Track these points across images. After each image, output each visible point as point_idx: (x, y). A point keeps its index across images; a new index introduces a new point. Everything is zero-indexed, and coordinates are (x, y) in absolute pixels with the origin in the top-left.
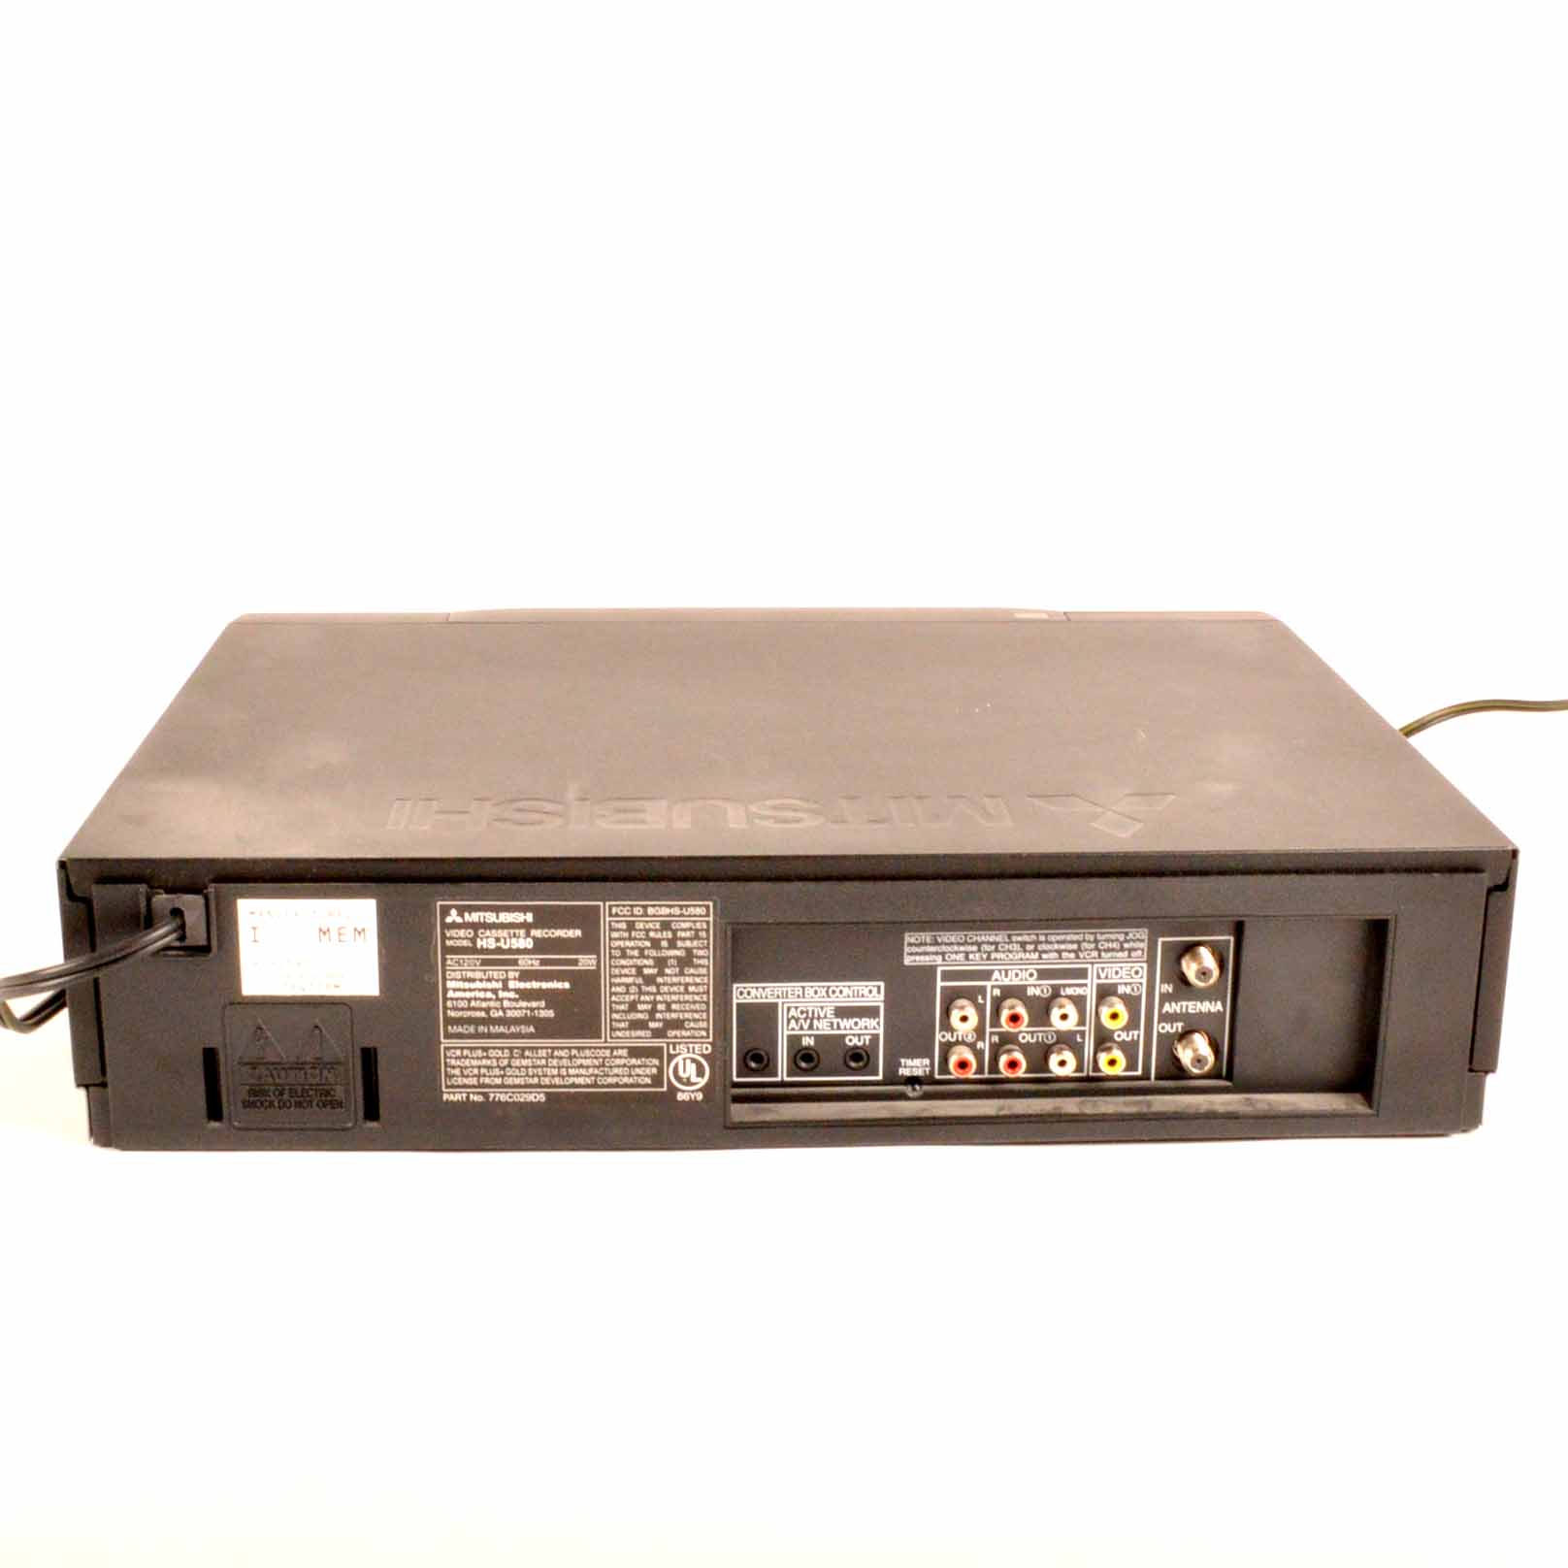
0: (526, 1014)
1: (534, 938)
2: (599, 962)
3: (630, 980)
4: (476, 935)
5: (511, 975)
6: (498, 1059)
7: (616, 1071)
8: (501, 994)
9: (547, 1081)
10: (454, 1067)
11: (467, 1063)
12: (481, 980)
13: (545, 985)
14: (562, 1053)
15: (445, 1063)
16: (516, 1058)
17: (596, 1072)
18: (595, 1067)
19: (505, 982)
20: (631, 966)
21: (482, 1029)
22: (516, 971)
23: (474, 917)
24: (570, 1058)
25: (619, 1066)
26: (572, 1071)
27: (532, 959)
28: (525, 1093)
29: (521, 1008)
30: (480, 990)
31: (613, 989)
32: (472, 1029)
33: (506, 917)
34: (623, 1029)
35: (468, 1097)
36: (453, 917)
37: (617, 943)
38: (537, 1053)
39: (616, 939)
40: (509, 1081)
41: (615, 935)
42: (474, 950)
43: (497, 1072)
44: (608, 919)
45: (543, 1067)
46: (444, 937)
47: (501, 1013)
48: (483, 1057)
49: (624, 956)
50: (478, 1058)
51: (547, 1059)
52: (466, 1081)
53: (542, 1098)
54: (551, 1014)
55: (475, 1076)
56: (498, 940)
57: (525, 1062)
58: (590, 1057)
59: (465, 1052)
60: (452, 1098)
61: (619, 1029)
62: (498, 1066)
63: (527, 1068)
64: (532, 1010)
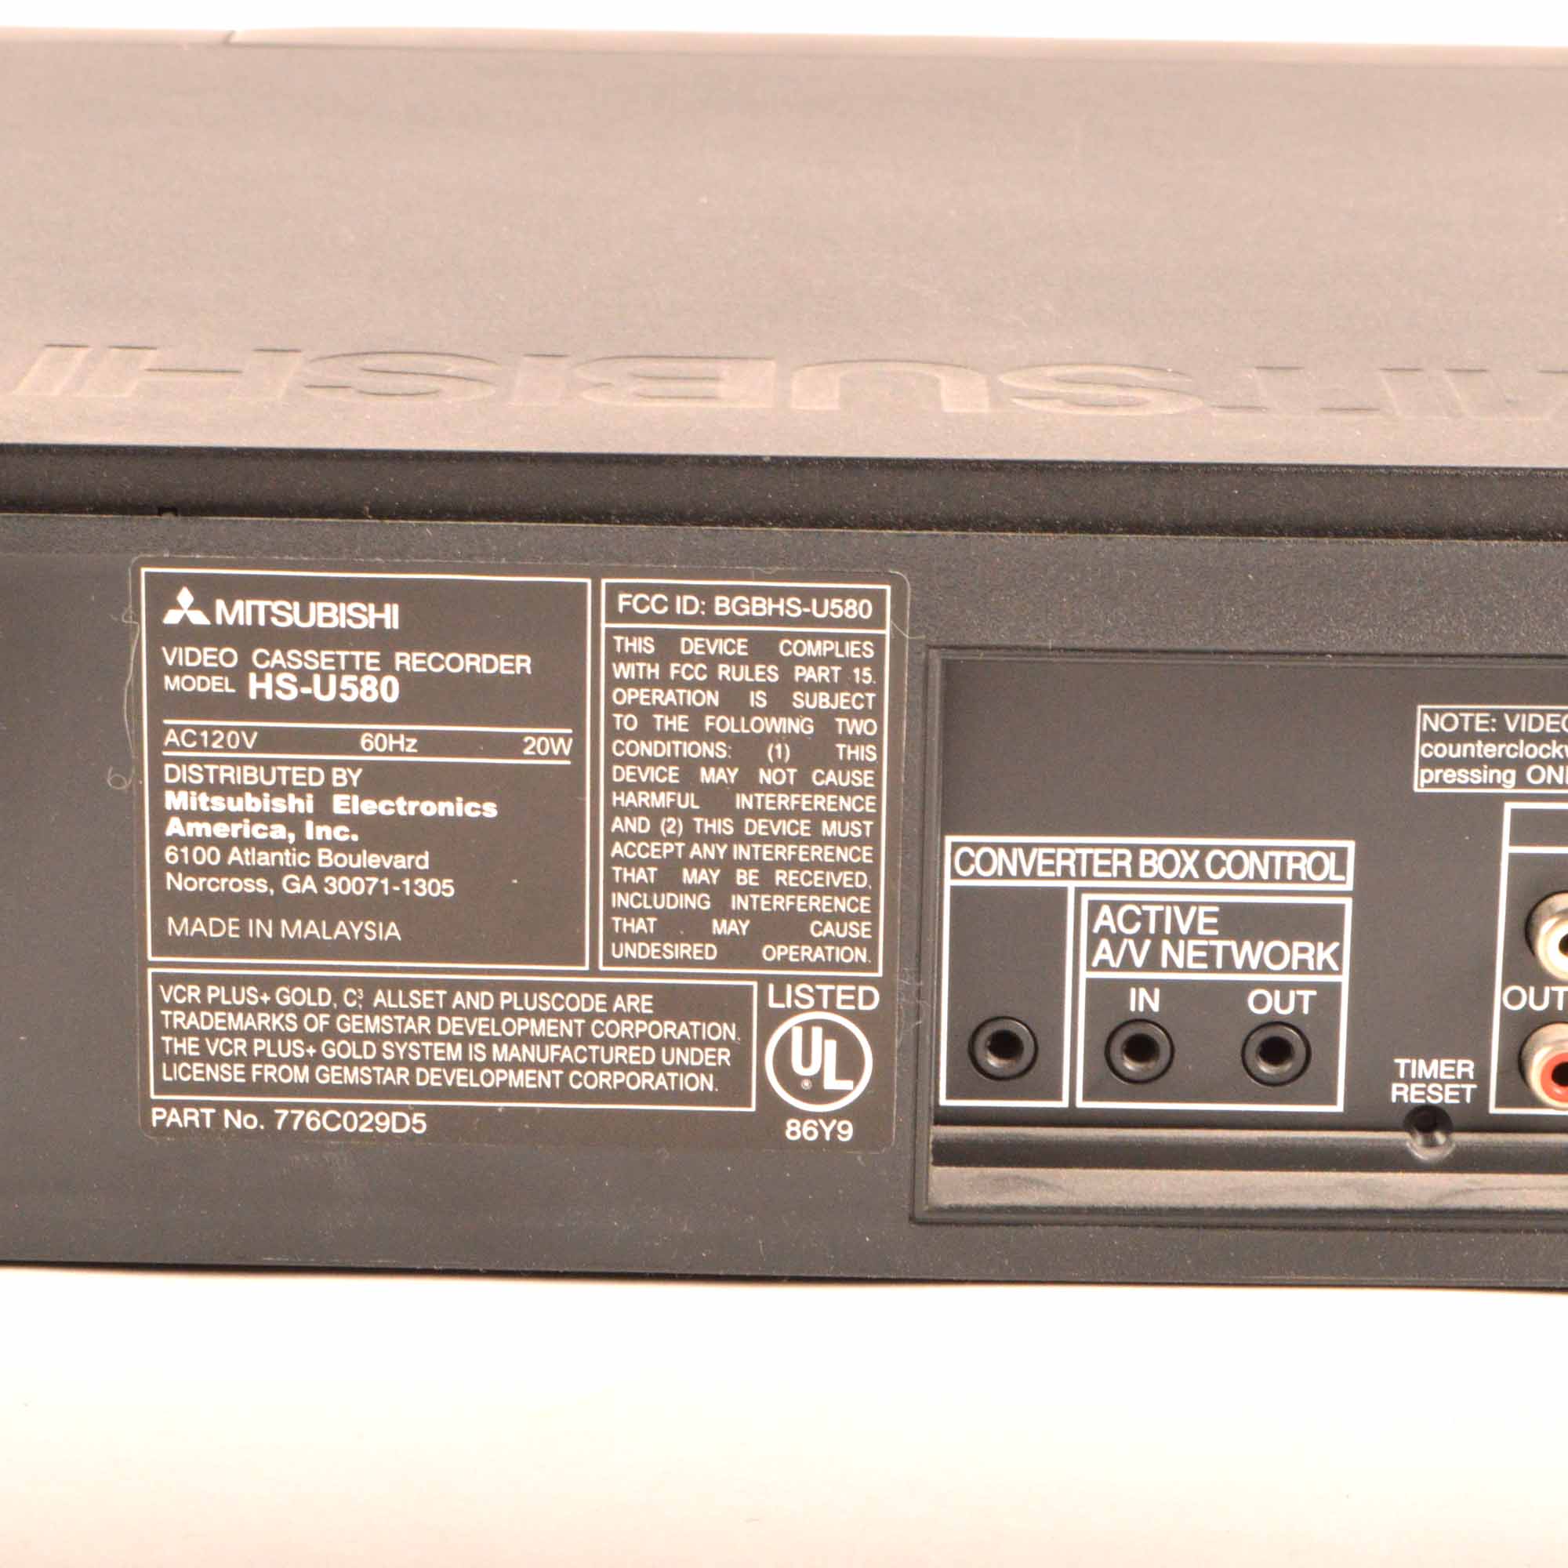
0: (379, 887)
1: (404, 676)
2: (577, 752)
3: (662, 800)
4: (245, 666)
5: (339, 776)
6: (301, 1012)
7: (618, 1053)
8: (311, 831)
9: (432, 1077)
10: (180, 1034)
11: (216, 1020)
12: (258, 791)
13: (429, 808)
14: (477, 1000)
15: (159, 1020)
16: (350, 1012)
17: (566, 1054)
18: (564, 1041)
19: (323, 795)
20: (666, 761)
21: (258, 927)
22: (354, 765)
23: (242, 612)
24: (497, 1014)
25: (626, 1041)
26: (500, 1053)
27: (396, 734)
28: (374, 1109)
29: (365, 872)
30: (256, 818)
31: (617, 824)
32: (230, 928)
33: (325, 614)
34: (641, 937)
35: (217, 1119)
36: (184, 609)
37: (629, 696)
38: (406, 1000)
39: (626, 683)
40: (330, 1076)
41: (624, 670)
42: (237, 705)
43: (296, 1048)
44: (604, 625)
45: (423, 1037)
46: (158, 669)
47: (310, 884)
48: (261, 1007)
49: (647, 732)
50: (245, 1009)
51: (433, 1014)
52: (214, 1073)
53: (418, 1124)
54: (445, 888)
55: (238, 1058)
56: (304, 677)
57: (373, 1025)
58: (551, 1014)
59: (214, 992)
60: (173, 1117)
61: (633, 938)
62: (301, 1033)
63: (378, 1038)
64: (395, 875)
